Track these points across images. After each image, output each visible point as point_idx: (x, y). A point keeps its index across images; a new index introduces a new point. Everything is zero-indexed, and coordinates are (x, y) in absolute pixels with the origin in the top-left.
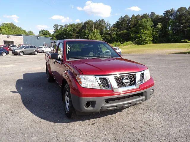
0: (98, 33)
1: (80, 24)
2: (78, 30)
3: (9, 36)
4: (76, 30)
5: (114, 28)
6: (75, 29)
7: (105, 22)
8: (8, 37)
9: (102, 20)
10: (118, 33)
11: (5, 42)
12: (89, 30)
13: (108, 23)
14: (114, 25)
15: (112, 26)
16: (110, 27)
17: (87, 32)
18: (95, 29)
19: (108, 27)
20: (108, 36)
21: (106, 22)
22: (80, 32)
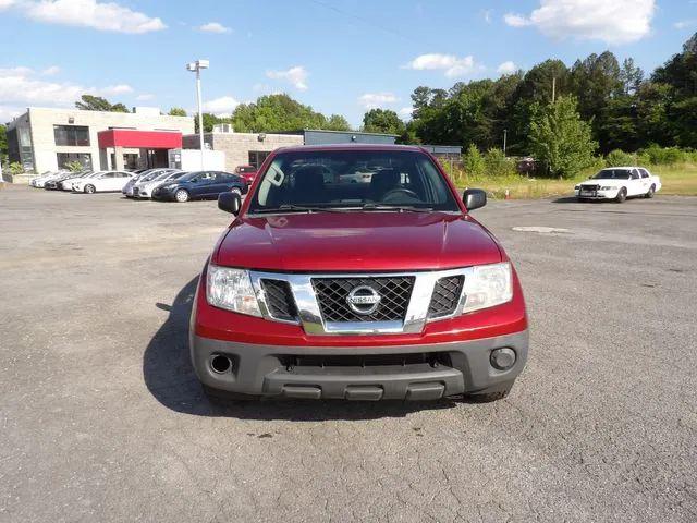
0: (571, 113)
1: (510, 80)
2: (500, 103)
3: (263, 135)
4: (491, 104)
5: (657, 86)
6: (491, 98)
7: (615, 62)
8: (260, 140)
9: (606, 55)
10: (676, 105)
11: (252, 155)
13: (628, 68)
14: (660, 70)
15: (648, 73)
16: (637, 82)
17: (535, 107)
18: (560, 98)
19: (631, 84)
20: (625, 118)
21: (621, 66)
22: (510, 109)
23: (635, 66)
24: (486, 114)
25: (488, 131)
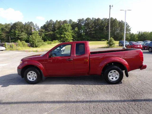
1: (9, 25)
2: (7, 30)
4: (5, 30)
5: (42, 30)
6: (4, 28)
7: (33, 24)
9: (31, 22)
10: (46, 33)
12: (19, 31)
13: (36, 26)
14: (42, 27)
15: (40, 27)
16: (38, 28)
17: (17, 32)
19: (37, 29)
21: (35, 25)
22: (10, 32)
23: (37, 25)
24: (4, 32)
25: (5, 36)
